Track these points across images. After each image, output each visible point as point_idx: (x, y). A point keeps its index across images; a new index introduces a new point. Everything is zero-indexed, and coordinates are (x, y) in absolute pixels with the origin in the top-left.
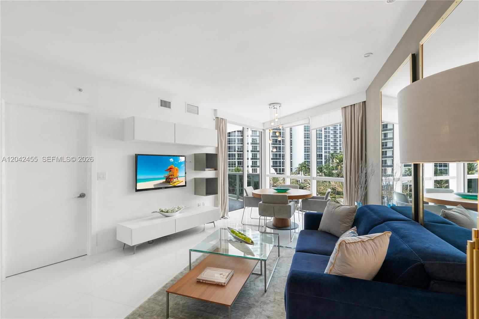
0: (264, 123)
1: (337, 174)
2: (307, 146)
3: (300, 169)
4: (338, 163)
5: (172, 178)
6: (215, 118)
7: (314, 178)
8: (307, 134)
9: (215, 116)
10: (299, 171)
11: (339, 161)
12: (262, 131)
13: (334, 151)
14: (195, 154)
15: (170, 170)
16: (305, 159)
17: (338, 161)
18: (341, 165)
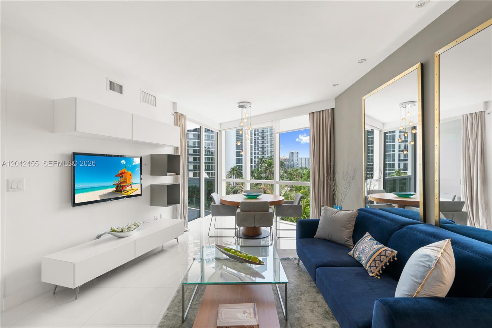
0: (221, 124)
1: (266, 178)
2: (238, 151)
3: (232, 173)
4: (267, 168)
5: (125, 186)
6: (174, 113)
7: (277, 183)
8: (239, 139)
9: (174, 110)
10: (231, 175)
11: (268, 165)
12: (218, 132)
13: (262, 156)
14: (151, 155)
15: (121, 175)
16: (237, 163)
17: (266, 165)
18: (269, 170)
